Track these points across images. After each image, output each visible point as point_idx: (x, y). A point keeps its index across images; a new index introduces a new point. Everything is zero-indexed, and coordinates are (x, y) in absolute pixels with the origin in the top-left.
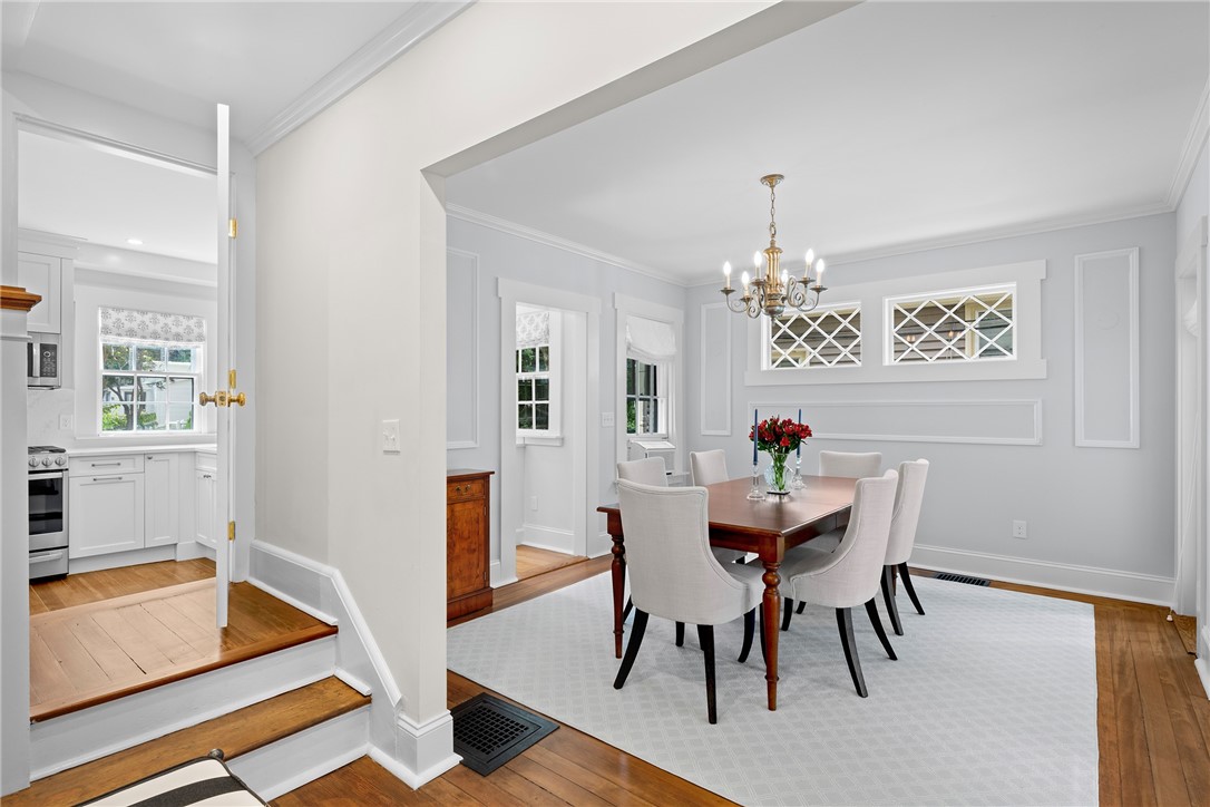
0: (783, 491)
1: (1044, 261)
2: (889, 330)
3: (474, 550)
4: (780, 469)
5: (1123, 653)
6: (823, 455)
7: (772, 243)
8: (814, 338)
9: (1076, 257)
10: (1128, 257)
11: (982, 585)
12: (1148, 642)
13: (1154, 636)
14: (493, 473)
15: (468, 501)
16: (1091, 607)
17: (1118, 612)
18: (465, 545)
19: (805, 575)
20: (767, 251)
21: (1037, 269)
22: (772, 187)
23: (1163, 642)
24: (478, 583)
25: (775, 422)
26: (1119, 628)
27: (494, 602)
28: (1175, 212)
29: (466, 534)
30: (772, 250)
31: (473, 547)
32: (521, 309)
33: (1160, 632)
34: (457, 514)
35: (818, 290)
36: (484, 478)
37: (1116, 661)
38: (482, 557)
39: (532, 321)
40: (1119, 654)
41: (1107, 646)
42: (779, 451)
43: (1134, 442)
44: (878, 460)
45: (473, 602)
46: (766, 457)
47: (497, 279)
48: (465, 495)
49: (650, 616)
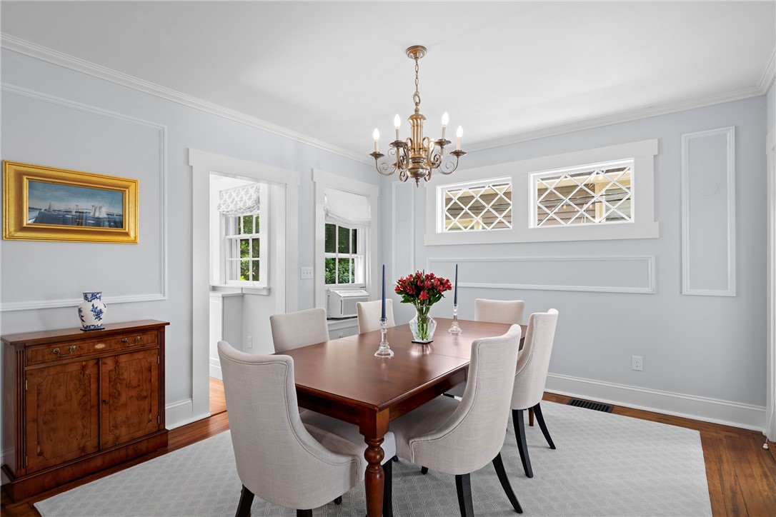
0: (425, 341)
1: (656, 140)
2: (534, 202)
3: (146, 397)
4: (423, 320)
5: (734, 493)
6: (479, 303)
7: (416, 111)
8: (477, 209)
9: (683, 136)
10: (726, 134)
11: (606, 411)
12: (752, 476)
13: (756, 470)
14: (168, 324)
15: (138, 351)
16: (697, 433)
17: (721, 440)
18: (133, 393)
19: (422, 439)
20: (412, 118)
21: (652, 146)
22: (416, 58)
23: (766, 476)
24: (151, 427)
25: (418, 276)
26: (724, 458)
27: (170, 442)
28: (766, 95)
29: (134, 383)
30: (416, 117)
31: (144, 394)
32: (214, 179)
33: (760, 463)
34: (122, 365)
35: (457, 154)
36: (159, 329)
37: (730, 506)
38: (155, 403)
39: (247, 192)
40: (730, 494)
41: (717, 481)
42: (422, 303)
43: (731, 291)
44: (521, 306)
45: (143, 446)
46: (411, 308)
47: (188, 149)
48: (133, 346)
49: (255, 497)
